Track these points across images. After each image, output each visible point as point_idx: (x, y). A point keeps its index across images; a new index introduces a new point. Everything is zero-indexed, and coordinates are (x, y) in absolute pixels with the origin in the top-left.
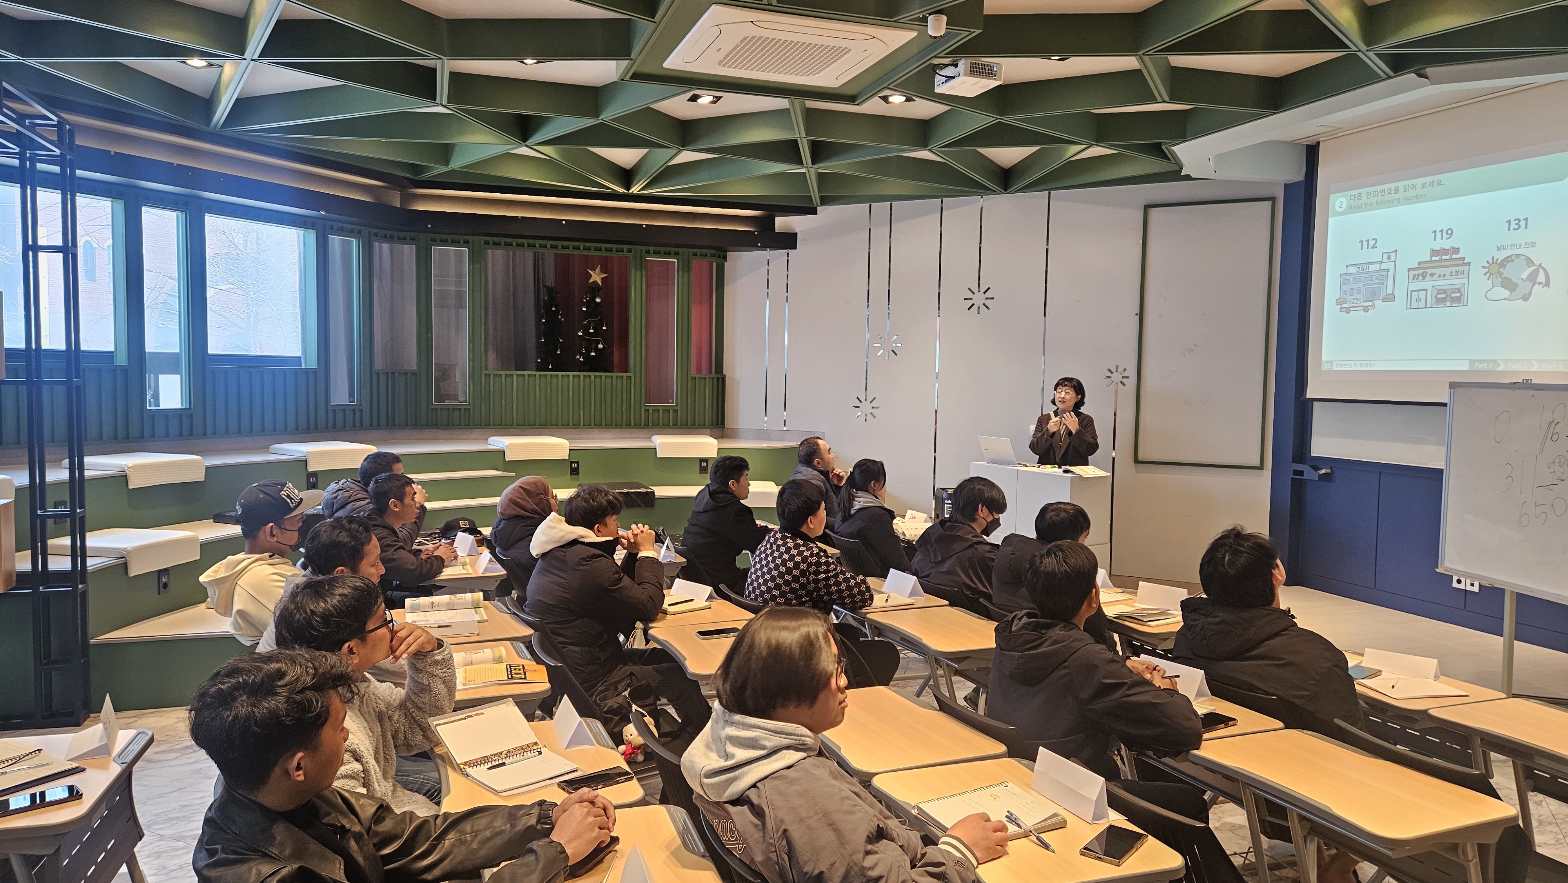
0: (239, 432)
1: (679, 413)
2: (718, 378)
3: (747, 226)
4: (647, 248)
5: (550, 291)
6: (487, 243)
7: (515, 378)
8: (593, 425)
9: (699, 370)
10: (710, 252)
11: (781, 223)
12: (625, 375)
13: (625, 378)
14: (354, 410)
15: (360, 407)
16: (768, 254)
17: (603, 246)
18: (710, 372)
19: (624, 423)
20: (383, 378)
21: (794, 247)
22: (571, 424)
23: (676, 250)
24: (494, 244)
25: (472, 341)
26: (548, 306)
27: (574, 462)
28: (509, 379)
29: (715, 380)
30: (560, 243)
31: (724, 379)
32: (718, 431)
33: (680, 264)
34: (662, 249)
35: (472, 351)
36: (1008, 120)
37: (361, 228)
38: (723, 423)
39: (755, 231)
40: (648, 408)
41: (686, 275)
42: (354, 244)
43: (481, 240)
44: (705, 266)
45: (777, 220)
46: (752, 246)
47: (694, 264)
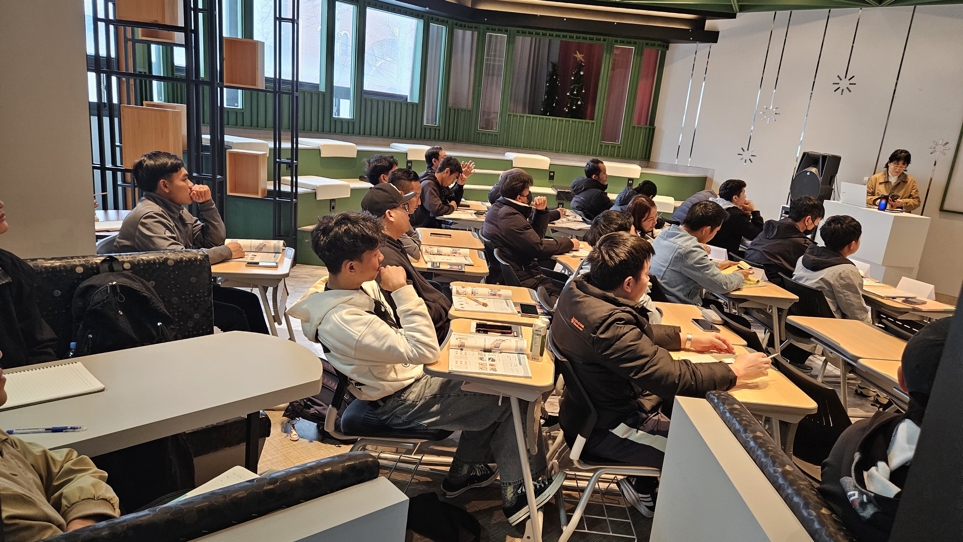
0: (377, 135)
1: (621, 149)
2: (650, 129)
3: (686, 25)
4: (616, 39)
5: (554, 65)
6: (518, 32)
7: (525, 118)
8: (567, 151)
9: (639, 123)
10: (657, 43)
11: (710, 24)
12: (591, 121)
13: (590, 124)
14: (436, 129)
15: (439, 128)
16: (697, 46)
17: (588, 36)
18: (646, 124)
19: (586, 152)
20: (453, 112)
21: (716, 41)
22: (554, 149)
23: (635, 40)
24: (522, 32)
25: (503, 93)
26: (551, 75)
27: (552, 172)
28: (521, 119)
29: (648, 129)
30: (562, 34)
31: (654, 129)
32: (644, 163)
33: (636, 51)
34: (625, 40)
35: (503, 99)
37: (448, 20)
38: (649, 158)
39: (689, 29)
40: (602, 144)
41: (639, 58)
42: (444, 29)
43: (515, 30)
44: (654, 52)
45: (707, 21)
46: (687, 39)
47: (646, 51)
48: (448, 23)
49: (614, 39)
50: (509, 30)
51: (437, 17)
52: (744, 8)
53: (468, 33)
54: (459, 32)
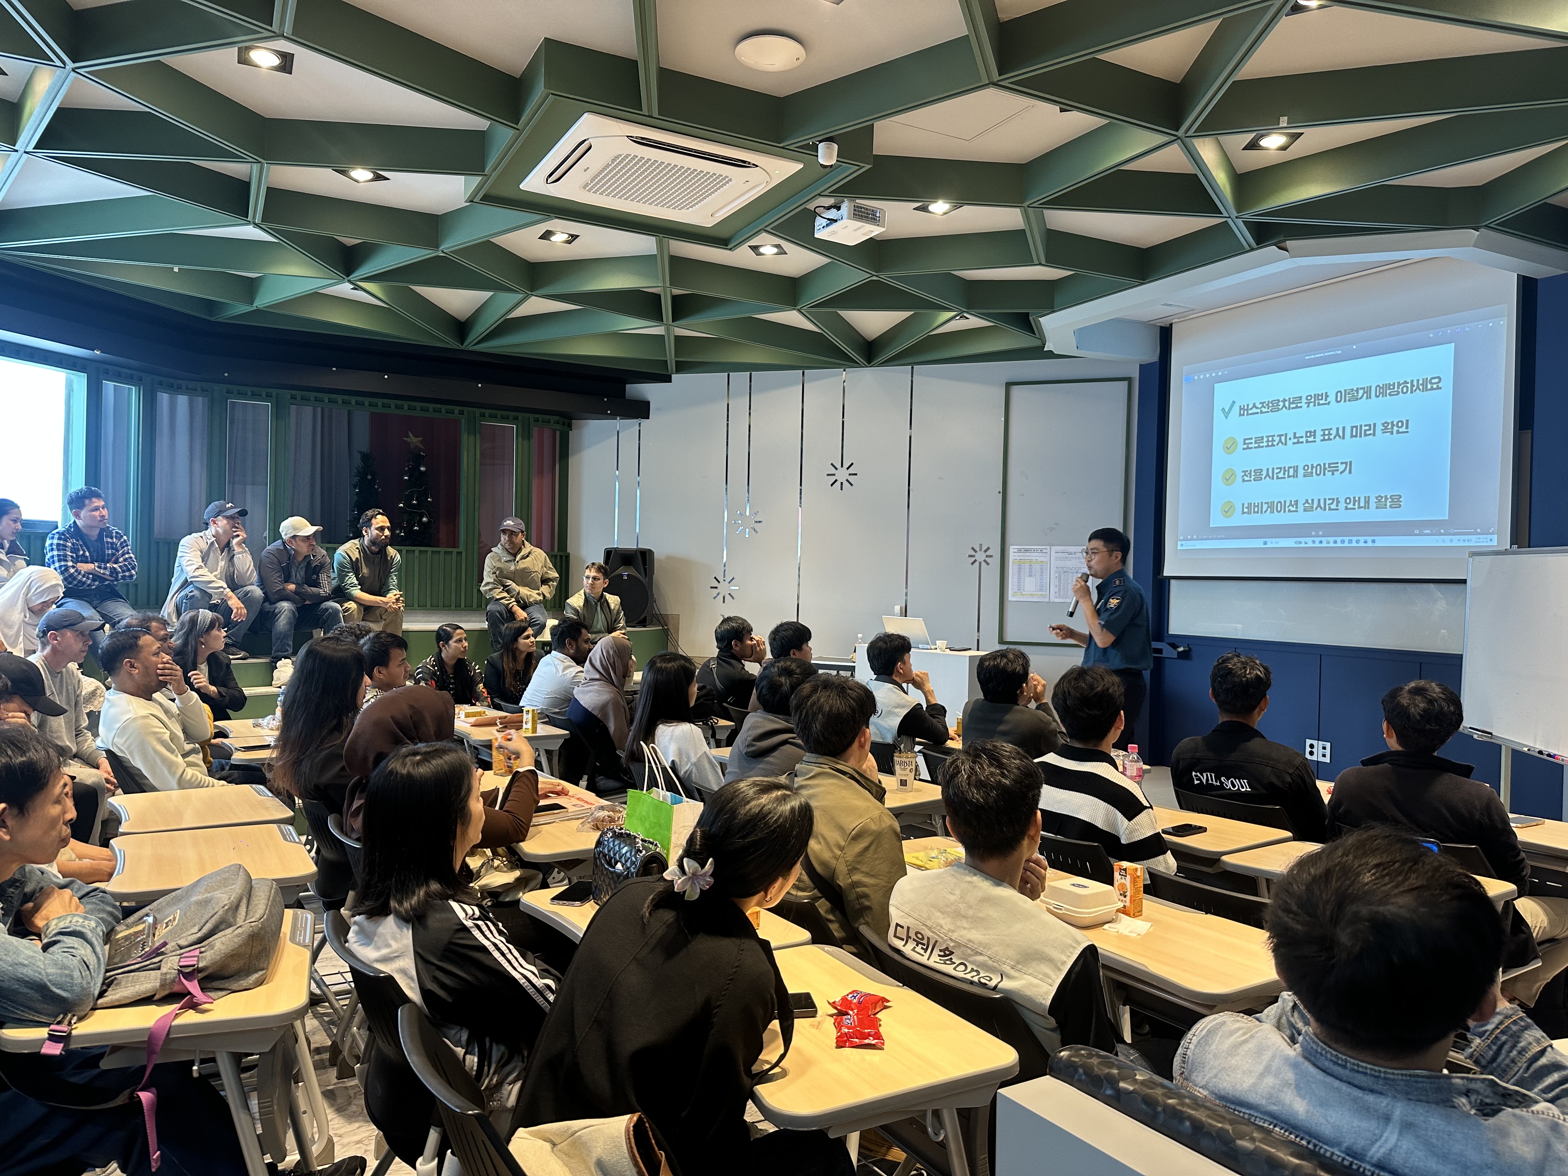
2: (561, 556)
4: (483, 411)
5: (364, 456)
10: (553, 418)
11: (634, 391)
12: (455, 550)
13: (454, 554)
16: (618, 423)
19: (453, 605)
20: (163, 548)
21: (647, 417)
23: (516, 414)
24: (300, 399)
26: (361, 474)
31: (568, 557)
33: (520, 430)
36: (884, 277)
37: (142, 374)
42: (134, 393)
43: (287, 394)
44: (547, 433)
45: (628, 386)
46: (601, 413)
47: (535, 431)
48: (141, 380)
49: (478, 411)
50: (274, 394)
51: (118, 369)
52: (682, 367)
53: (182, 400)
54: (164, 398)
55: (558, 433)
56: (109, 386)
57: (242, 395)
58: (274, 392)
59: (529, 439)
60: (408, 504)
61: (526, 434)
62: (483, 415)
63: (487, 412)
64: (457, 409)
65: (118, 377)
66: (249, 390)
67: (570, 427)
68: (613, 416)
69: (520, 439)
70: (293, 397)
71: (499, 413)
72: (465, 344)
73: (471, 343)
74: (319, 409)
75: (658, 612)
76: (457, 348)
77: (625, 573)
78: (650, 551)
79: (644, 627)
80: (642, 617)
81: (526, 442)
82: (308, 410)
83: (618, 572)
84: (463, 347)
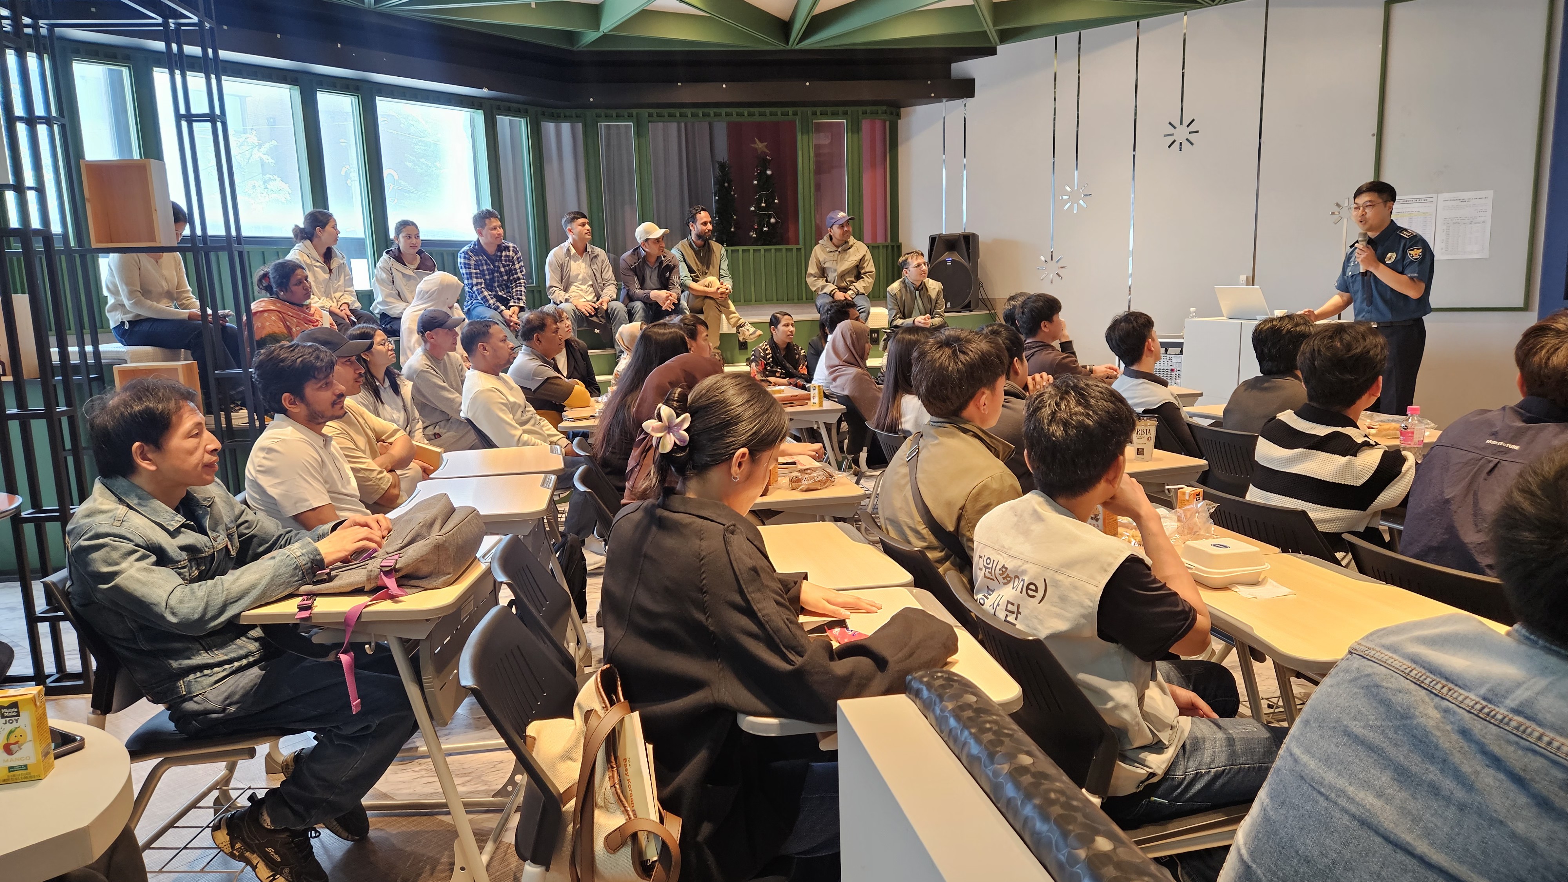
2: (893, 247)
4: (814, 109)
5: (722, 166)
6: (648, 117)
9: (874, 239)
11: (958, 68)
12: (794, 247)
13: (794, 251)
16: (944, 106)
18: (885, 241)
21: (972, 95)
23: (845, 109)
24: (658, 116)
26: (720, 182)
29: (890, 247)
30: (723, 110)
33: (850, 124)
37: (528, 107)
42: (522, 124)
43: (645, 112)
44: (878, 125)
45: (954, 66)
46: (925, 97)
47: (865, 125)
48: (527, 112)
49: (809, 110)
50: (634, 114)
51: (508, 104)
52: (1006, 36)
53: (566, 127)
54: (549, 127)
55: (888, 123)
56: (503, 121)
57: (608, 117)
58: (634, 112)
59: (858, 133)
60: (758, 207)
61: (855, 128)
62: (814, 114)
63: (818, 110)
64: (790, 110)
65: (508, 111)
66: (614, 113)
67: (898, 116)
68: (938, 98)
69: (850, 134)
70: (650, 115)
71: (829, 109)
72: (790, 43)
73: (794, 43)
74: (683, 125)
75: (985, 297)
76: (781, 48)
77: (949, 258)
78: (974, 235)
79: (971, 311)
80: (966, 302)
81: (856, 136)
82: (674, 126)
83: (941, 259)
84: (789, 47)
